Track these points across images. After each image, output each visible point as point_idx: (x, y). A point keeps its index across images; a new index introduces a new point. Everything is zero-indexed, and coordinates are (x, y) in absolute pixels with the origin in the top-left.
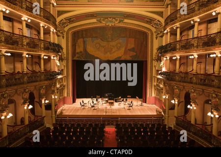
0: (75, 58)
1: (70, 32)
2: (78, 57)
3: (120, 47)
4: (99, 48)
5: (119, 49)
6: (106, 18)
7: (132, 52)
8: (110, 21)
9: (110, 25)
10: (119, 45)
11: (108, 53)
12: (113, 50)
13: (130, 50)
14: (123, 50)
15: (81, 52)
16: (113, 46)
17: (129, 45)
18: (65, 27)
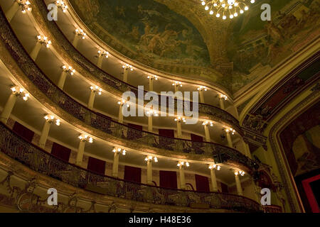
0: (299, 172)
1: (274, 134)
2: (303, 168)
15: (305, 154)
18: (262, 130)
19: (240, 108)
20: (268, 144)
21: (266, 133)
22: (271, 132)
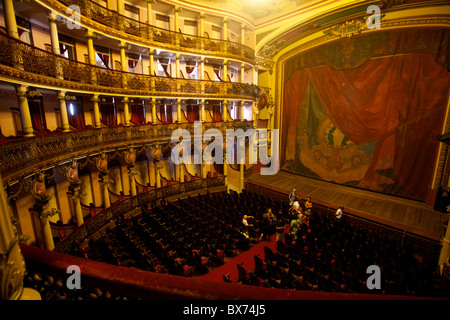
1: (281, 63)
3: (358, 164)
4: (319, 159)
5: (355, 167)
6: (341, 24)
7: (384, 177)
8: (350, 28)
9: (350, 35)
10: (357, 159)
11: (335, 171)
12: (345, 167)
13: (381, 172)
14: (364, 169)
15: (291, 160)
16: (344, 160)
17: (380, 162)
18: (273, 56)
19: (259, 37)
20: (274, 69)
21: (275, 59)
22: (279, 60)
